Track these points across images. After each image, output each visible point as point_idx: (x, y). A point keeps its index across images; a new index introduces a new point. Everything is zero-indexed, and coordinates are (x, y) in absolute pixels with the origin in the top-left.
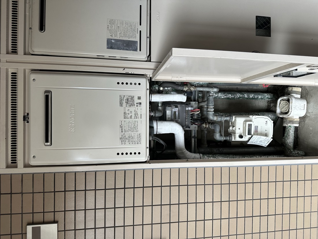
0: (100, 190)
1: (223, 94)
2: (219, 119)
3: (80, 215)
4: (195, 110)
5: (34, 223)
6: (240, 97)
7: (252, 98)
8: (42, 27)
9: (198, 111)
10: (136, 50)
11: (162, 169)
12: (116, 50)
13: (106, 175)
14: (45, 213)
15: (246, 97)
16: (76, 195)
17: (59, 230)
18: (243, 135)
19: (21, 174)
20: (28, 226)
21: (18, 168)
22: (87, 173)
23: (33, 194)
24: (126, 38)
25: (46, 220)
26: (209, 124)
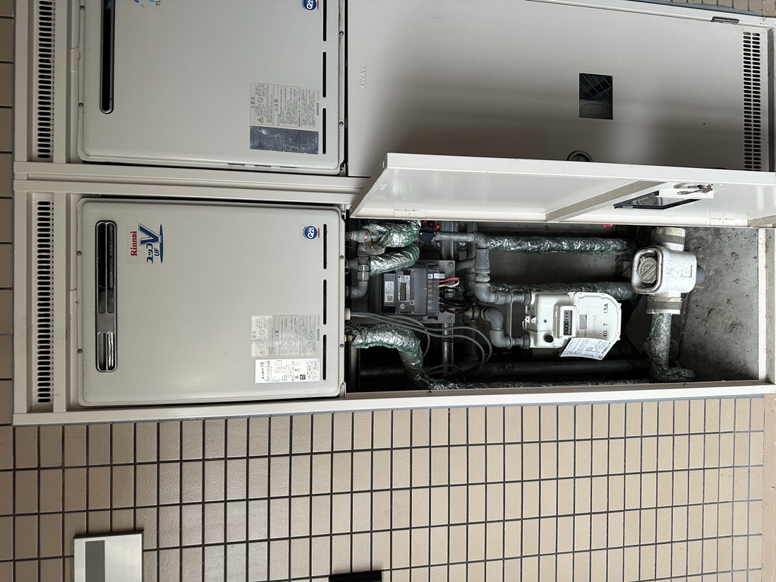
0: (237, 460)
1: (514, 241)
2: (501, 300)
3: (192, 515)
4: (448, 280)
5: (89, 533)
6: (551, 249)
7: (580, 251)
8: (107, 102)
9: (456, 282)
10: (315, 151)
11: (373, 412)
12: (271, 152)
13: (250, 425)
14: (114, 512)
15: (565, 247)
16: (183, 472)
17: (145, 549)
18: (554, 334)
19: (60, 424)
20: (77, 541)
21: (54, 411)
22: (206, 421)
23: (88, 470)
24: (292, 125)
25: (115, 527)
26: (480, 310)
